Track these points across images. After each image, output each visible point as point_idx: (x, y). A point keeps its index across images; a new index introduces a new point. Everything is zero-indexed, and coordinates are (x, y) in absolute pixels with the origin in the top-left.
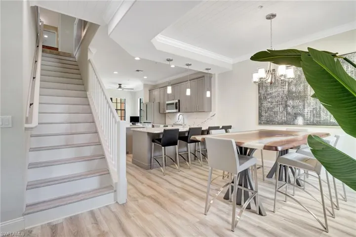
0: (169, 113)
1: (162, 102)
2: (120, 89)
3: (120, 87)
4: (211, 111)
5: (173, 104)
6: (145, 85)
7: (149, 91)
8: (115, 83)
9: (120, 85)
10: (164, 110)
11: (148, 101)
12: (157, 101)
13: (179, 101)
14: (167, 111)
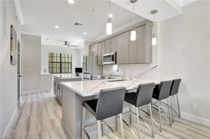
0: (105, 64)
1: (99, 55)
2: (66, 46)
3: (66, 44)
4: (152, 62)
5: (110, 56)
6: (86, 42)
7: (89, 46)
8: (61, 41)
9: (66, 42)
10: (101, 62)
11: (88, 55)
12: (95, 54)
13: (116, 53)
14: (104, 63)
